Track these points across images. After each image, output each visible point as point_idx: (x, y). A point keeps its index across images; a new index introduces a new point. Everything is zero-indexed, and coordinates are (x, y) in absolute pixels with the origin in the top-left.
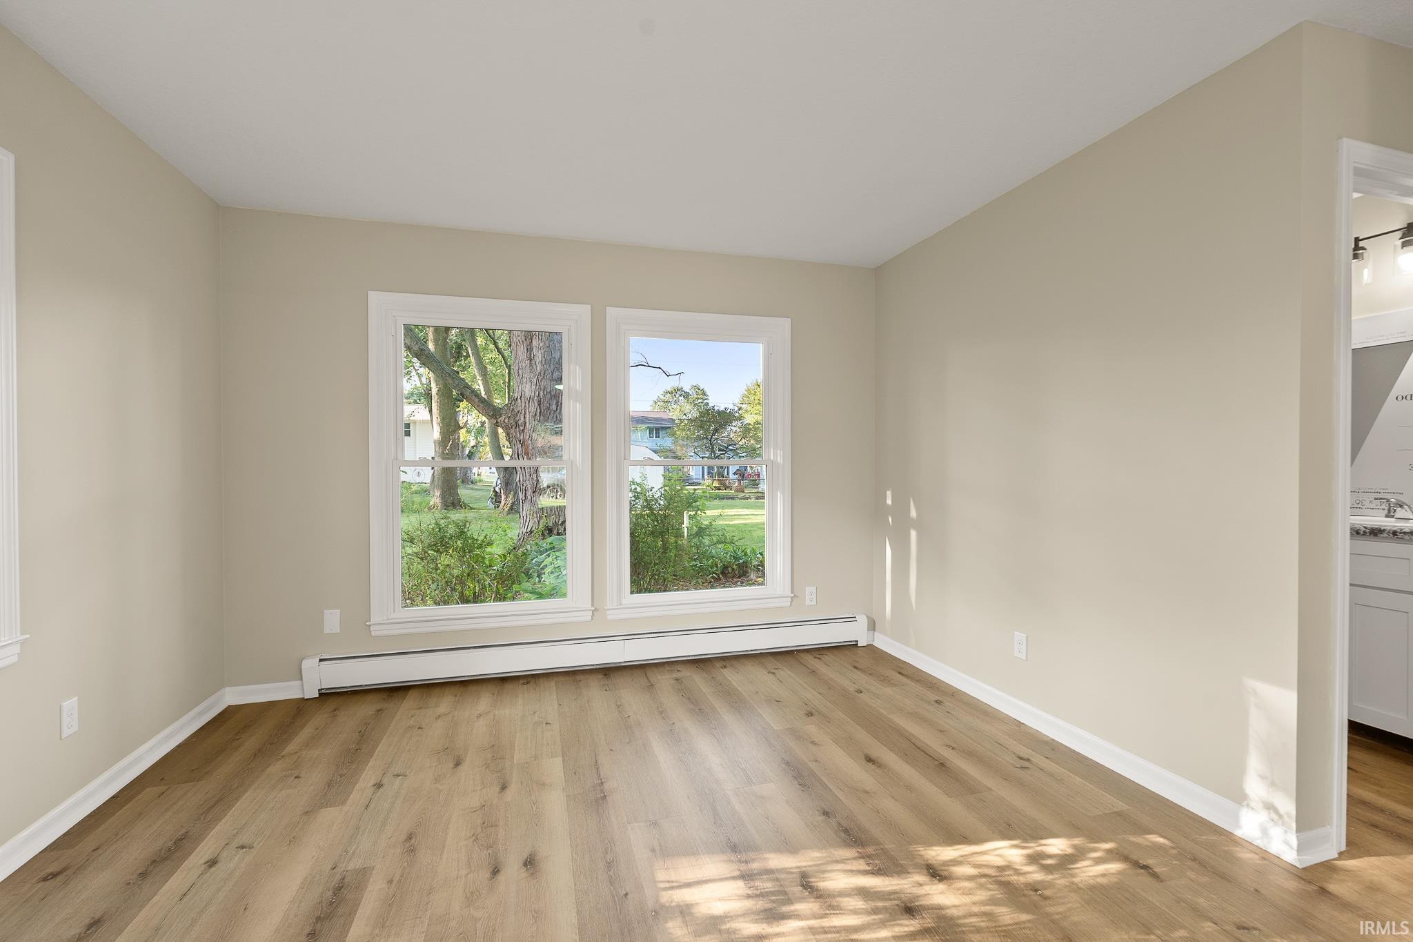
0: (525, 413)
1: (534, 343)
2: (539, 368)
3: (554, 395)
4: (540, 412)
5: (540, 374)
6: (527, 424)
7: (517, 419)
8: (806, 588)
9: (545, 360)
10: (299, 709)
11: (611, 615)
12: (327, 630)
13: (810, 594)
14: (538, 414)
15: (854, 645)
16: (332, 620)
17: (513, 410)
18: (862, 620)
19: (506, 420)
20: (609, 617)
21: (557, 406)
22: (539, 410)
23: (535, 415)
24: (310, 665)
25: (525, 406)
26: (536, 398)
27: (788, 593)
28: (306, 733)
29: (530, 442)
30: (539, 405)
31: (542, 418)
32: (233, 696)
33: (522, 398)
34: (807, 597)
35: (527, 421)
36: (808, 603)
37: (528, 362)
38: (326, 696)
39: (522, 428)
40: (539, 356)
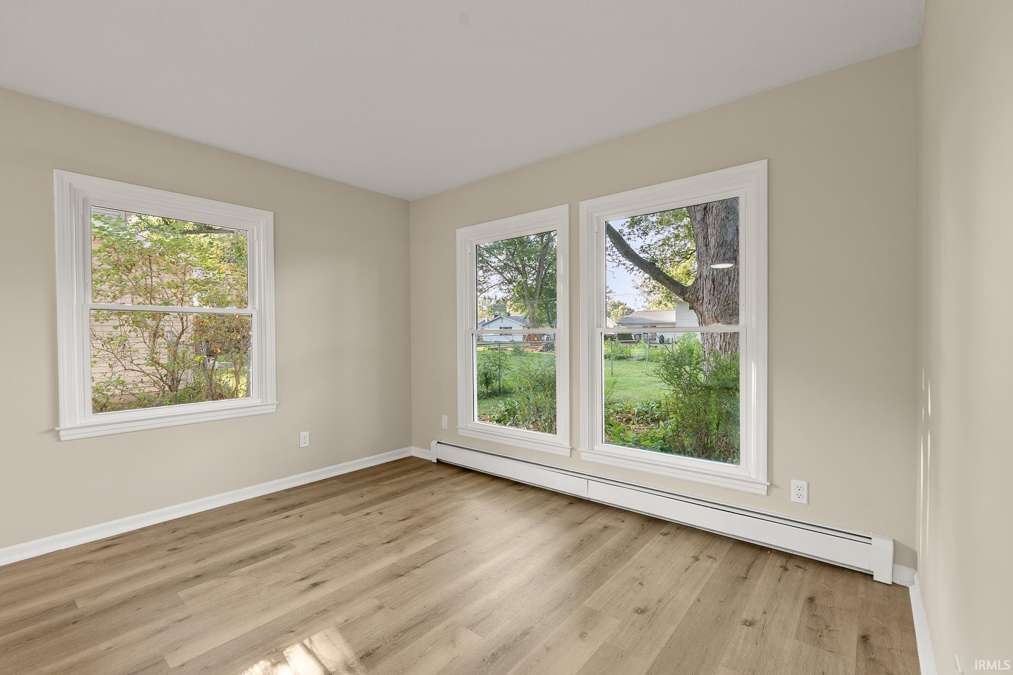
0: (703, 289)
1: (709, 232)
2: (712, 252)
3: (727, 273)
4: (714, 288)
5: (713, 256)
6: (705, 298)
7: (698, 295)
9: (718, 244)
12: (443, 427)
13: (797, 490)
14: (712, 290)
15: (869, 576)
16: (445, 421)
17: (695, 287)
18: (883, 546)
19: (691, 296)
21: (730, 281)
22: (713, 286)
23: (711, 290)
25: (703, 284)
26: (711, 276)
27: (763, 479)
29: (706, 313)
30: (712, 282)
31: (716, 292)
33: (701, 278)
35: (705, 295)
36: (794, 498)
37: (704, 248)
39: (701, 302)
40: (712, 242)
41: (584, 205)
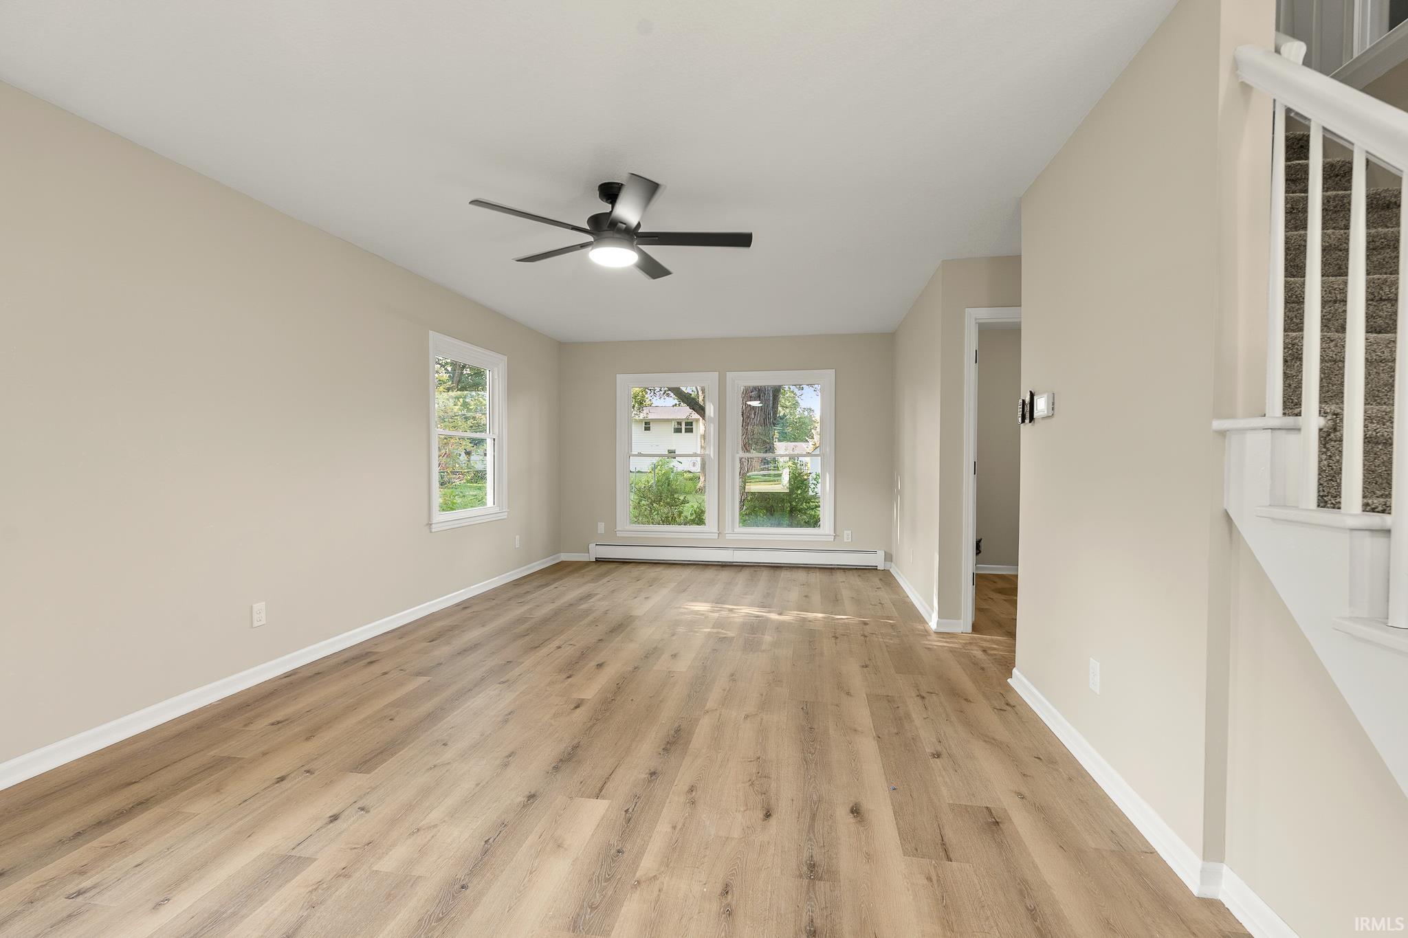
8: (845, 532)
10: (588, 563)
11: (728, 537)
12: (599, 532)
13: (847, 535)
15: (875, 569)
16: (601, 527)
18: (881, 554)
20: (727, 538)
24: (592, 546)
27: (832, 533)
28: (590, 568)
32: (564, 557)
34: (845, 536)
36: (845, 540)
38: (599, 561)
41: (729, 375)
